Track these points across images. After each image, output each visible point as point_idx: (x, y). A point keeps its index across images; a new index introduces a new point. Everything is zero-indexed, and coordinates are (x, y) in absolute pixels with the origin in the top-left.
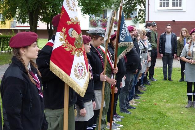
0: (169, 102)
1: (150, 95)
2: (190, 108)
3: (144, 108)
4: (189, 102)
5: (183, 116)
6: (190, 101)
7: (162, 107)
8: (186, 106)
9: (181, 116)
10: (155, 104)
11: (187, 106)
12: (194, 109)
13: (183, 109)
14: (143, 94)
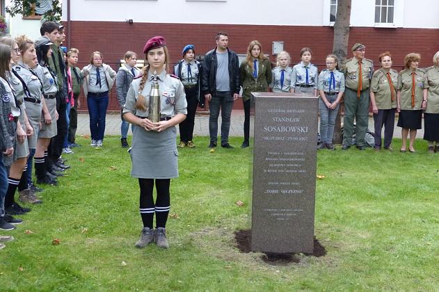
0: (95, 231)
1: (50, 214)
2: (147, 249)
3: (21, 258)
4: (144, 231)
5: (125, 273)
6: (147, 228)
7: (73, 250)
8: (137, 243)
9: (120, 272)
10: (56, 243)
11: (139, 242)
12: (156, 248)
13: (128, 253)
14: (30, 213)
